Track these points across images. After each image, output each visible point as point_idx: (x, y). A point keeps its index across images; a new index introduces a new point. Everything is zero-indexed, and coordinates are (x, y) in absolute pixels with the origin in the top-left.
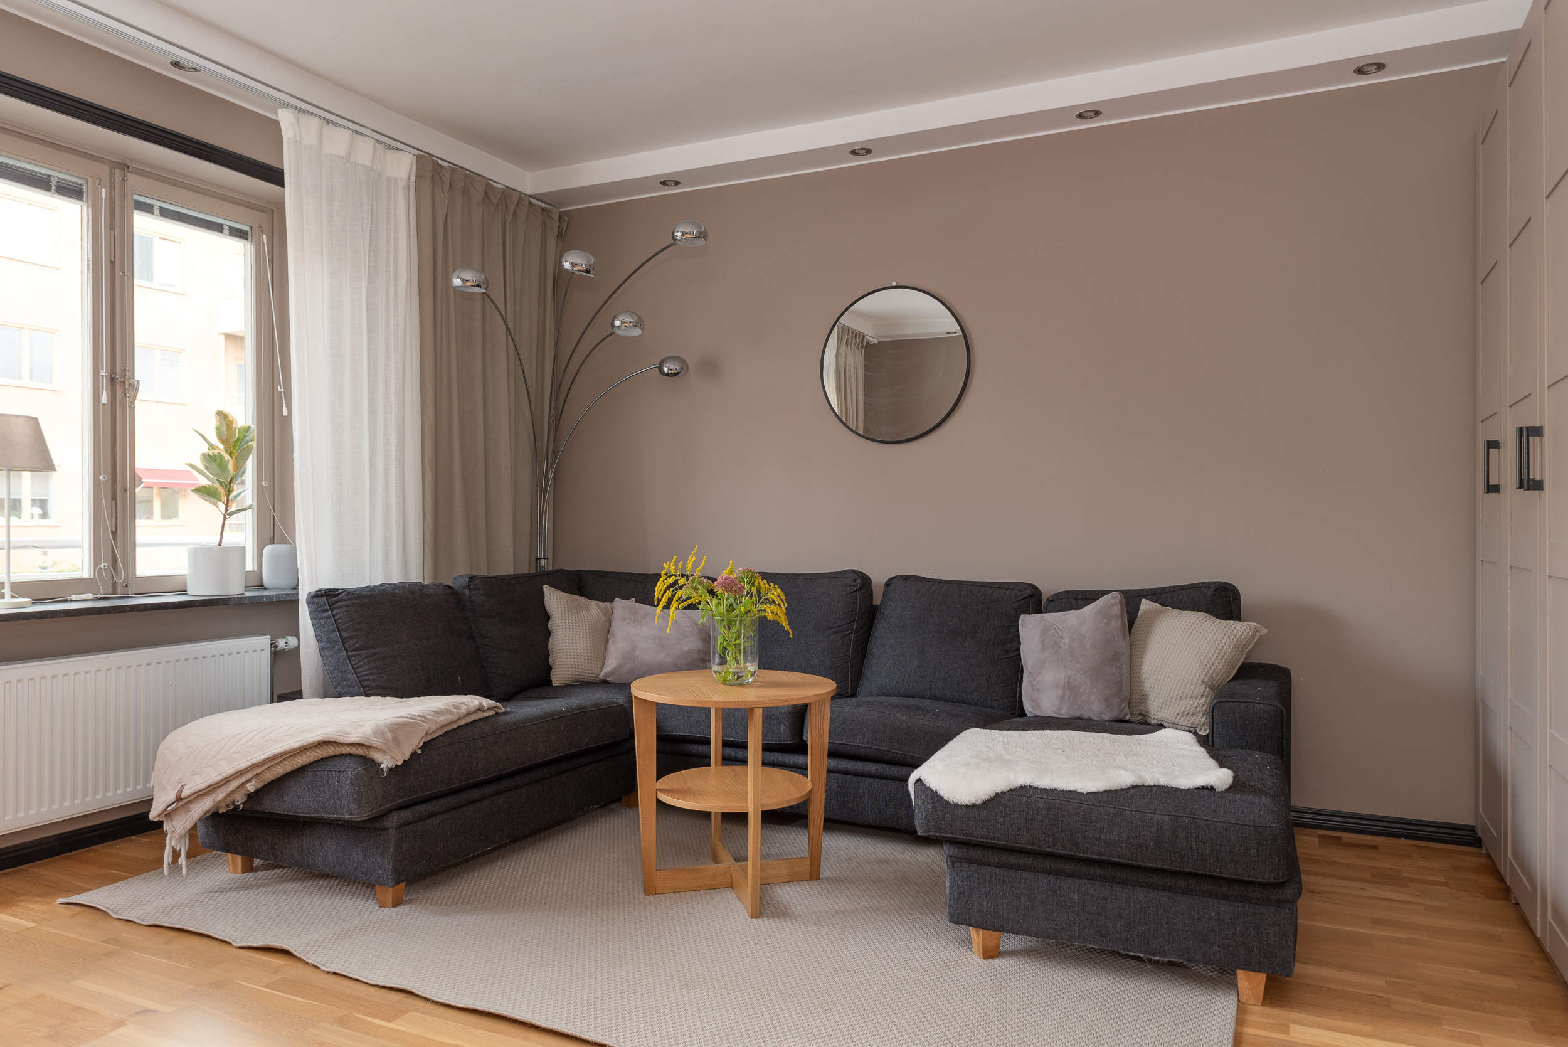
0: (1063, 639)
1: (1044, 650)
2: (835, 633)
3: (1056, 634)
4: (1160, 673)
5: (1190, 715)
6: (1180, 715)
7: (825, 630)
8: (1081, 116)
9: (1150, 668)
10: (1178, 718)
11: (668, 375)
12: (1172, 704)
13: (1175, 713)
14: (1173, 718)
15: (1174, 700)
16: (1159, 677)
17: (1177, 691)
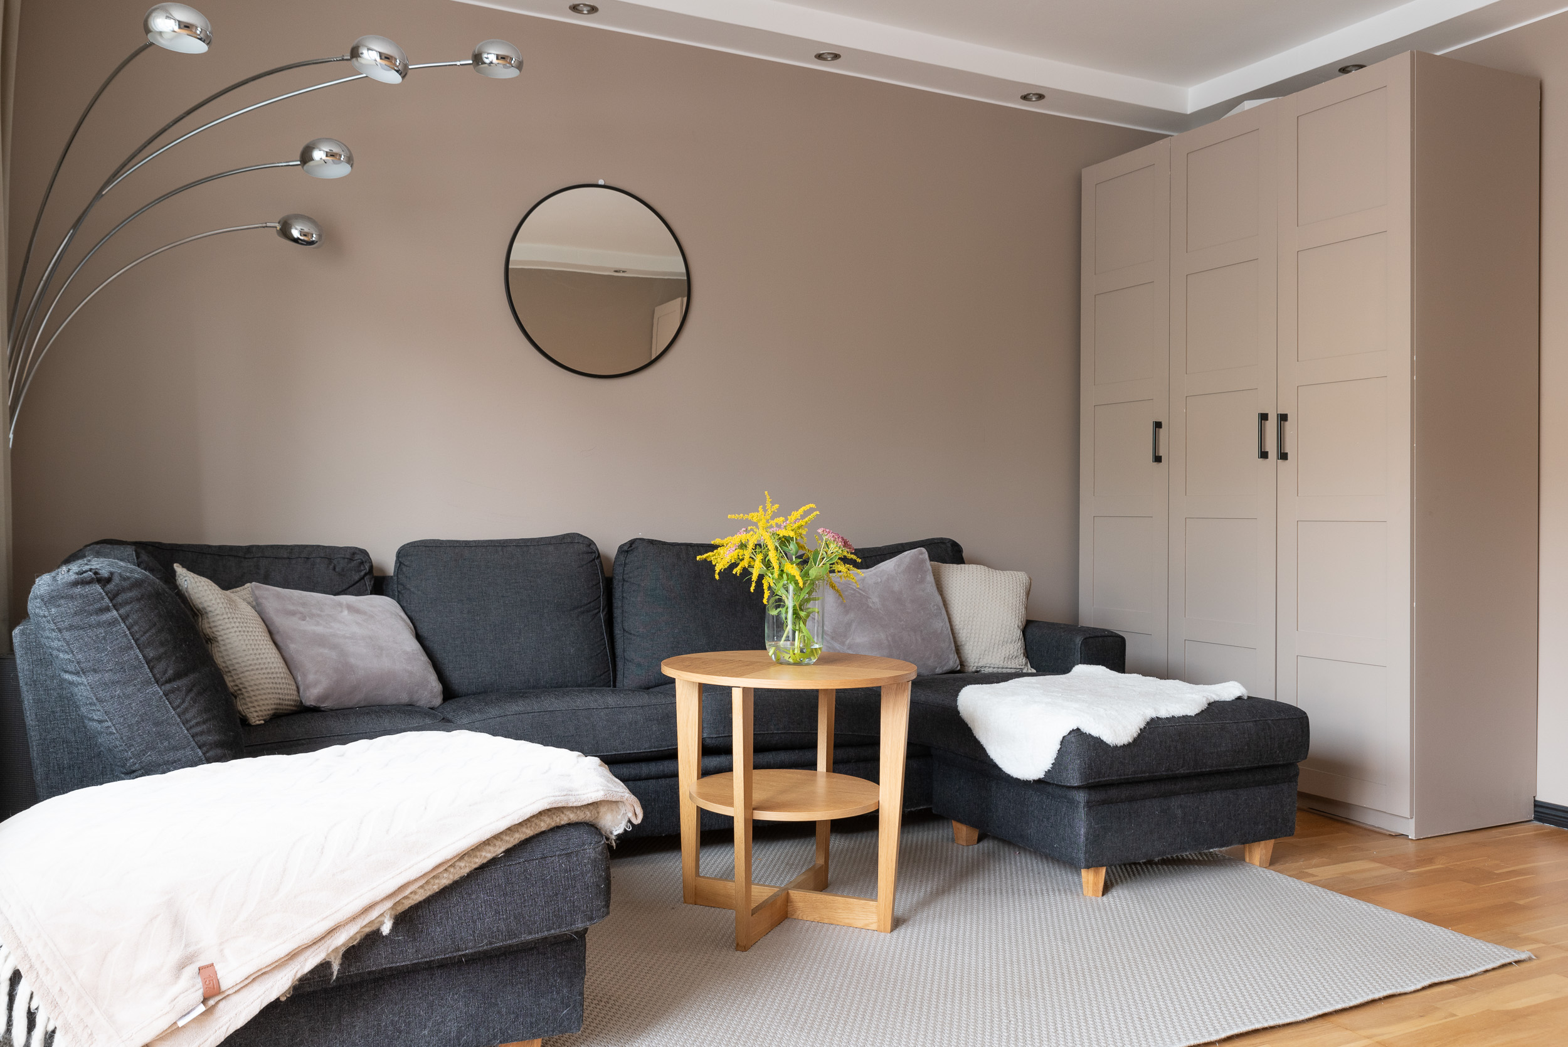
0: (870, 598)
1: (847, 612)
2: (583, 613)
3: (857, 595)
4: (974, 623)
5: (1014, 657)
6: (1006, 659)
7: (570, 610)
8: (820, 57)
9: (962, 618)
10: (1005, 662)
11: (296, 240)
12: (995, 650)
13: (1002, 658)
14: (1002, 662)
15: (996, 646)
16: (974, 627)
17: (998, 637)
